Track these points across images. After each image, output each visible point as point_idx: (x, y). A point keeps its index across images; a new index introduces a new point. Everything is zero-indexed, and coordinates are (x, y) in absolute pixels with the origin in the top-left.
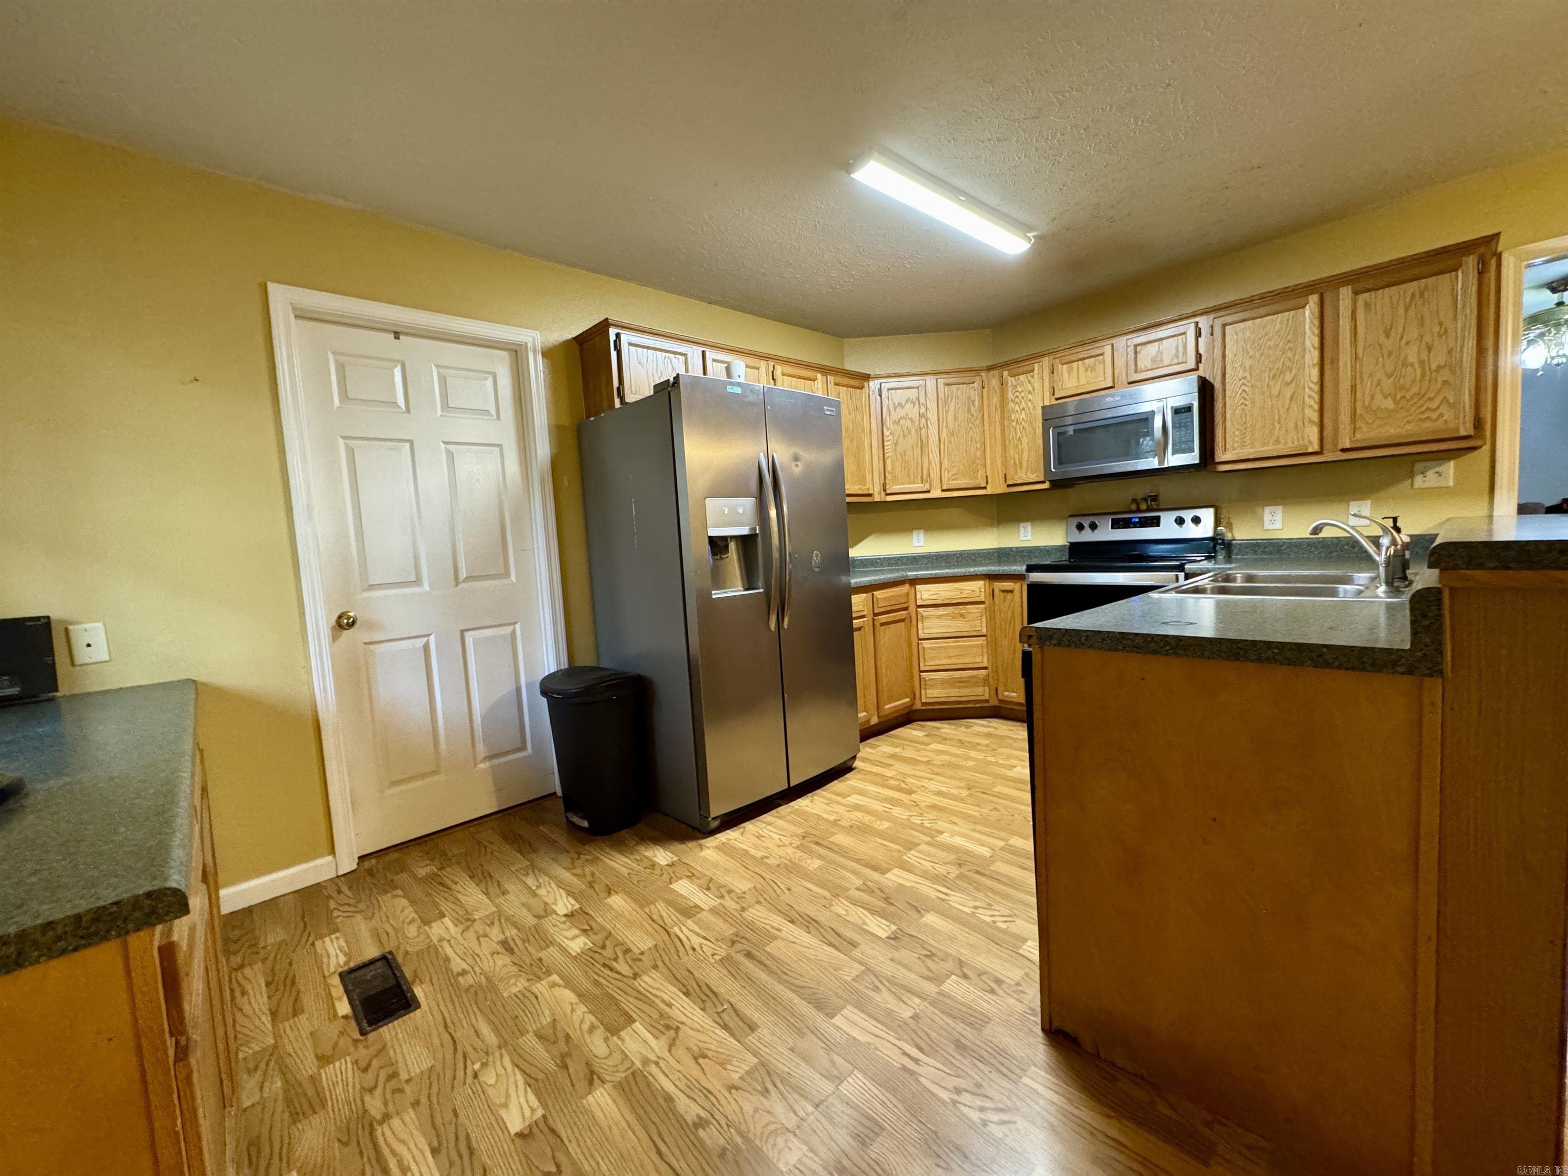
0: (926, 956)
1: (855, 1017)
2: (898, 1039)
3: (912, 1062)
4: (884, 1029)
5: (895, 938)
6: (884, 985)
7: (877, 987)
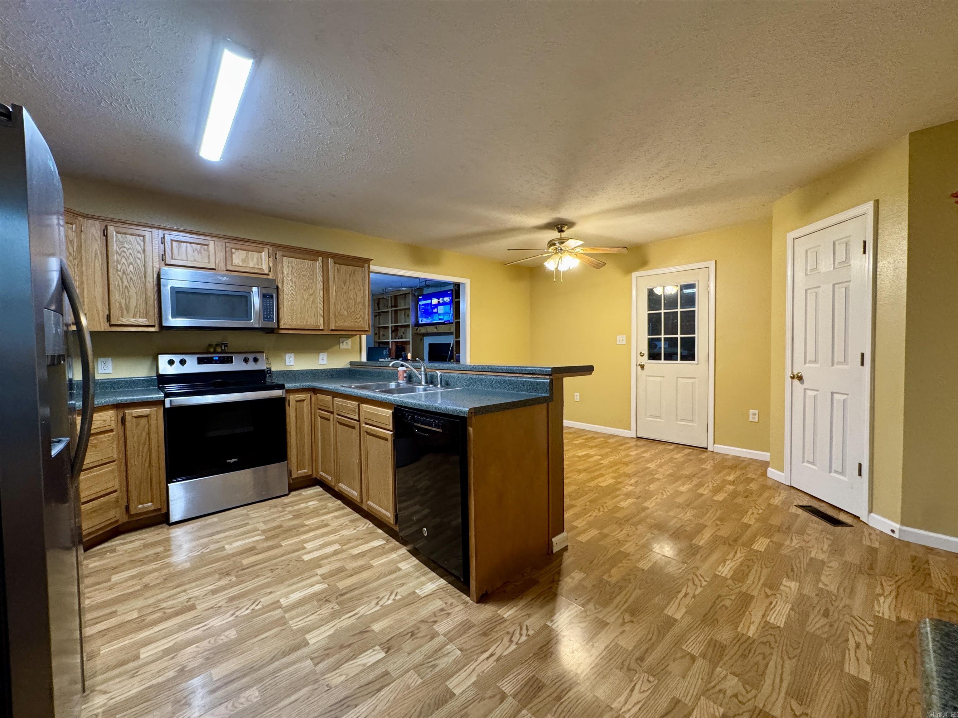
0: (412, 636)
1: (455, 681)
2: (476, 661)
3: (493, 657)
4: (468, 666)
5: (389, 649)
6: (432, 661)
7: (433, 665)
